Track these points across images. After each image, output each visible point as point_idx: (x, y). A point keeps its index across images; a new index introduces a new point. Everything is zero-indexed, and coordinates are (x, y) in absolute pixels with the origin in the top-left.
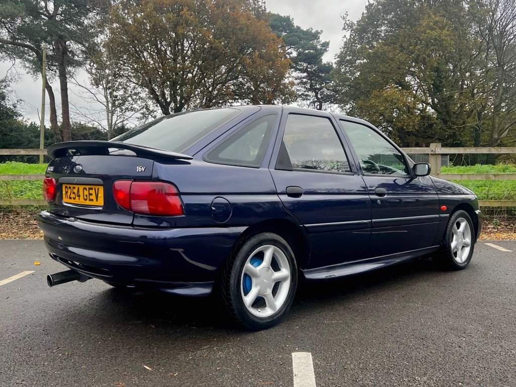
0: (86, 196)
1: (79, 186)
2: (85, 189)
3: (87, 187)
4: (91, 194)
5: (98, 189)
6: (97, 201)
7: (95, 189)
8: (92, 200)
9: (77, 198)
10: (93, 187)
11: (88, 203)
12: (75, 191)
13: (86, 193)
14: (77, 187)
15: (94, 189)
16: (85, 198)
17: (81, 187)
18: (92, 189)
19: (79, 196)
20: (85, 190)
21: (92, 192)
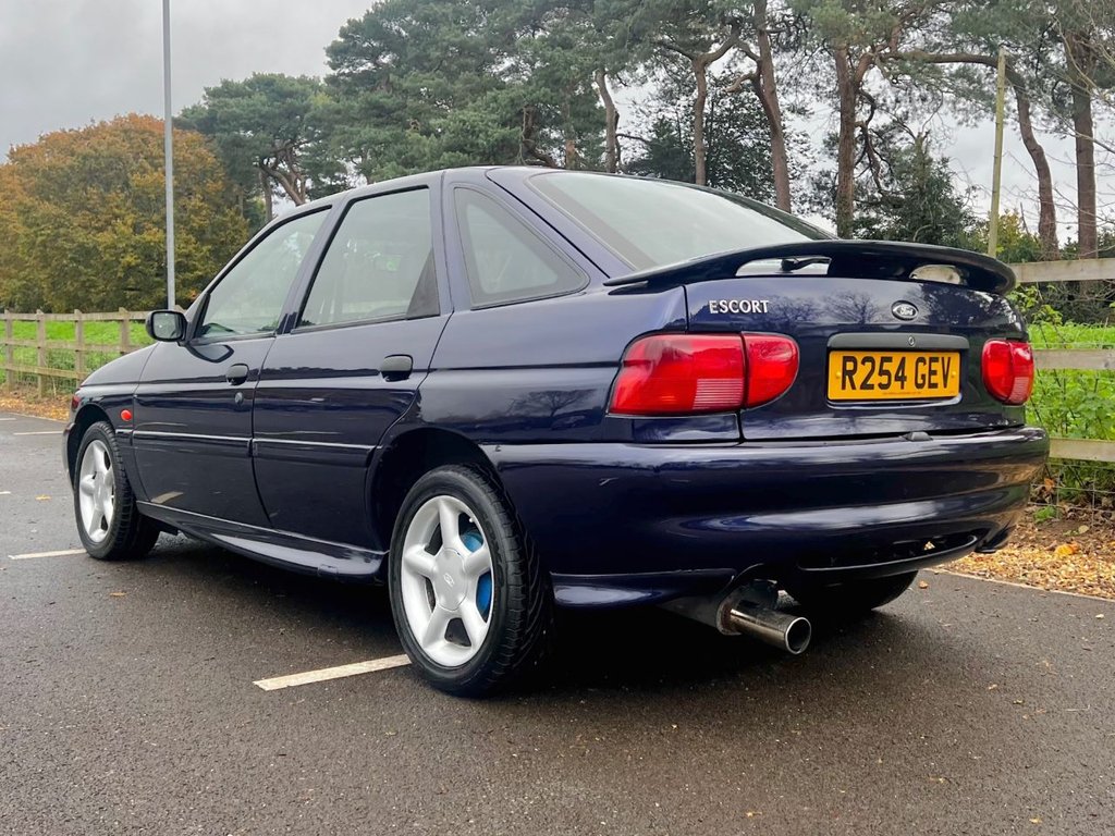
0: (923, 376)
1: (902, 355)
2: (921, 360)
3: (927, 356)
4: (935, 373)
5: (949, 359)
6: (945, 386)
7: (943, 359)
8: (934, 386)
9: (895, 385)
10: (939, 355)
11: (926, 392)
12: (892, 367)
13: (923, 369)
14: (897, 357)
15: (940, 360)
16: (920, 381)
17: (911, 358)
18: (936, 360)
19: (901, 379)
20: (921, 364)
21: (937, 366)
